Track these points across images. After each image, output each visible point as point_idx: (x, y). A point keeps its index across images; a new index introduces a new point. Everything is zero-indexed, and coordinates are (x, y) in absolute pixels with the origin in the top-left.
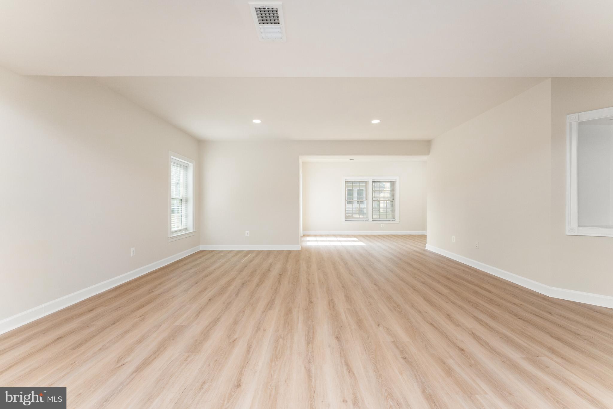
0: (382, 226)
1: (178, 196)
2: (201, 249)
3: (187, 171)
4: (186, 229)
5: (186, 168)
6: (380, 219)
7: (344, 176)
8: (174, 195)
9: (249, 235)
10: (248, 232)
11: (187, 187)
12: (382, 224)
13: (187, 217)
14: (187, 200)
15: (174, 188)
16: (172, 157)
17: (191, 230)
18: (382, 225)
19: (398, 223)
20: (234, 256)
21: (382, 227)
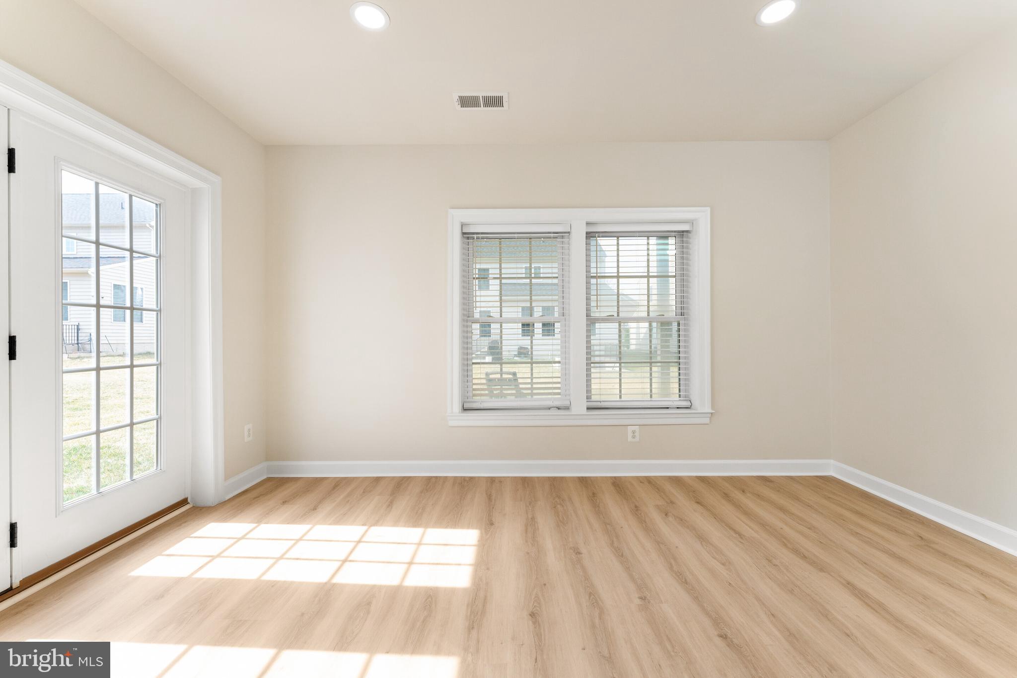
0: (630, 435)
6: (622, 404)
7: (453, 208)
12: (630, 429)
18: (634, 432)
19: (707, 420)
21: (630, 439)
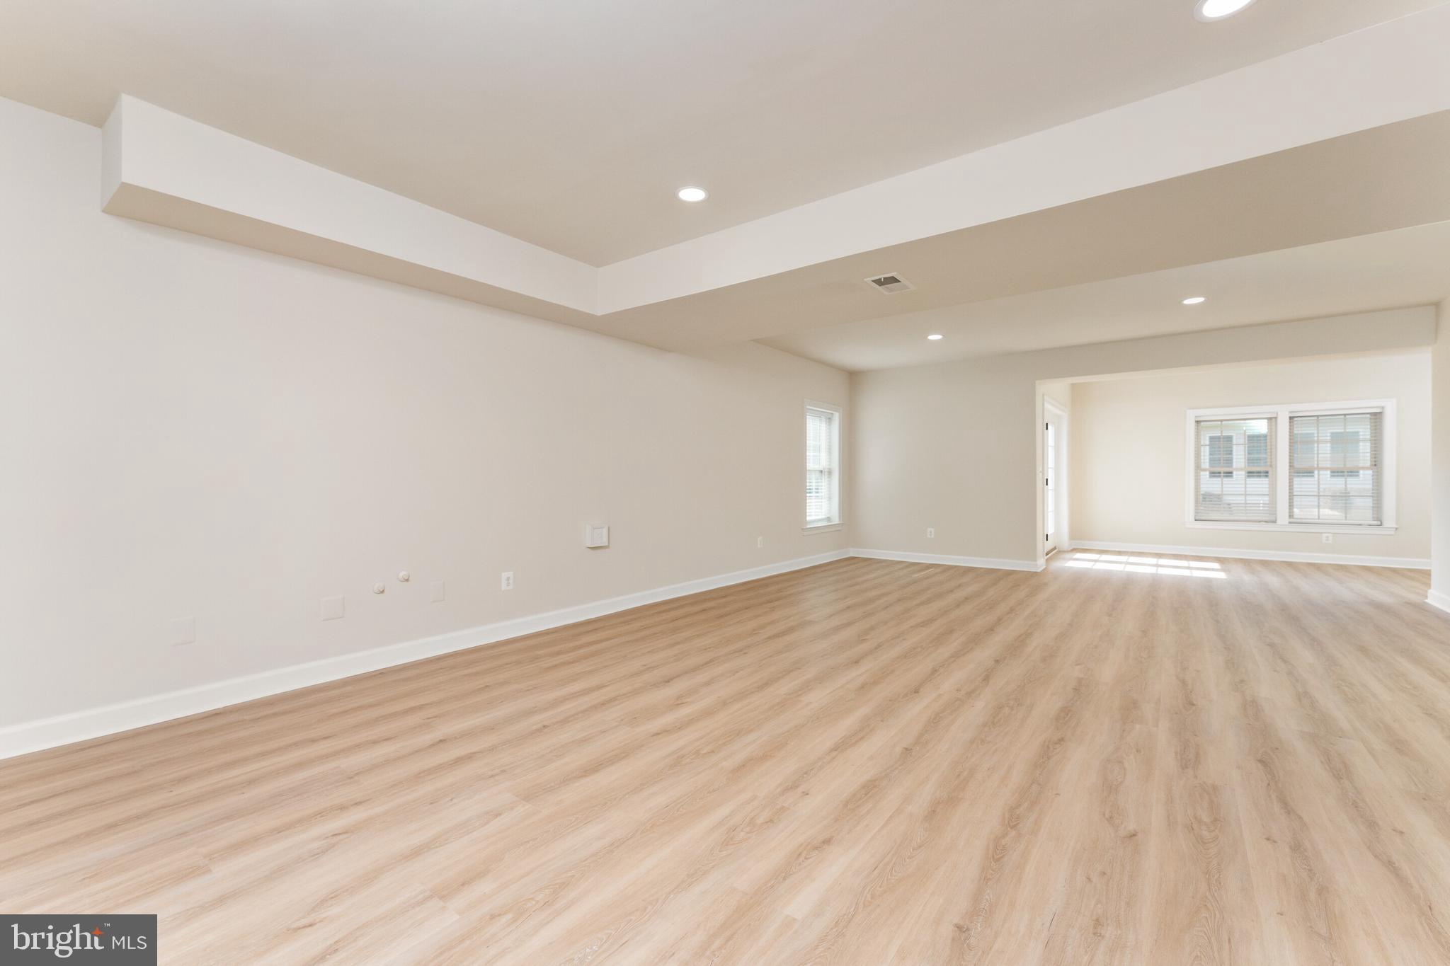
0: (1324, 539)
1: (817, 467)
2: (852, 555)
3: (830, 425)
4: (829, 519)
5: (830, 420)
6: (1320, 521)
7: (1190, 409)
8: (811, 465)
9: (933, 536)
10: (932, 530)
11: (830, 450)
13: (830, 498)
14: (830, 473)
15: (810, 454)
16: (808, 407)
17: (836, 520)
18: (1327, 537)
19: (1392, 533)
20: (902, 569)
21: (1324, 541)
